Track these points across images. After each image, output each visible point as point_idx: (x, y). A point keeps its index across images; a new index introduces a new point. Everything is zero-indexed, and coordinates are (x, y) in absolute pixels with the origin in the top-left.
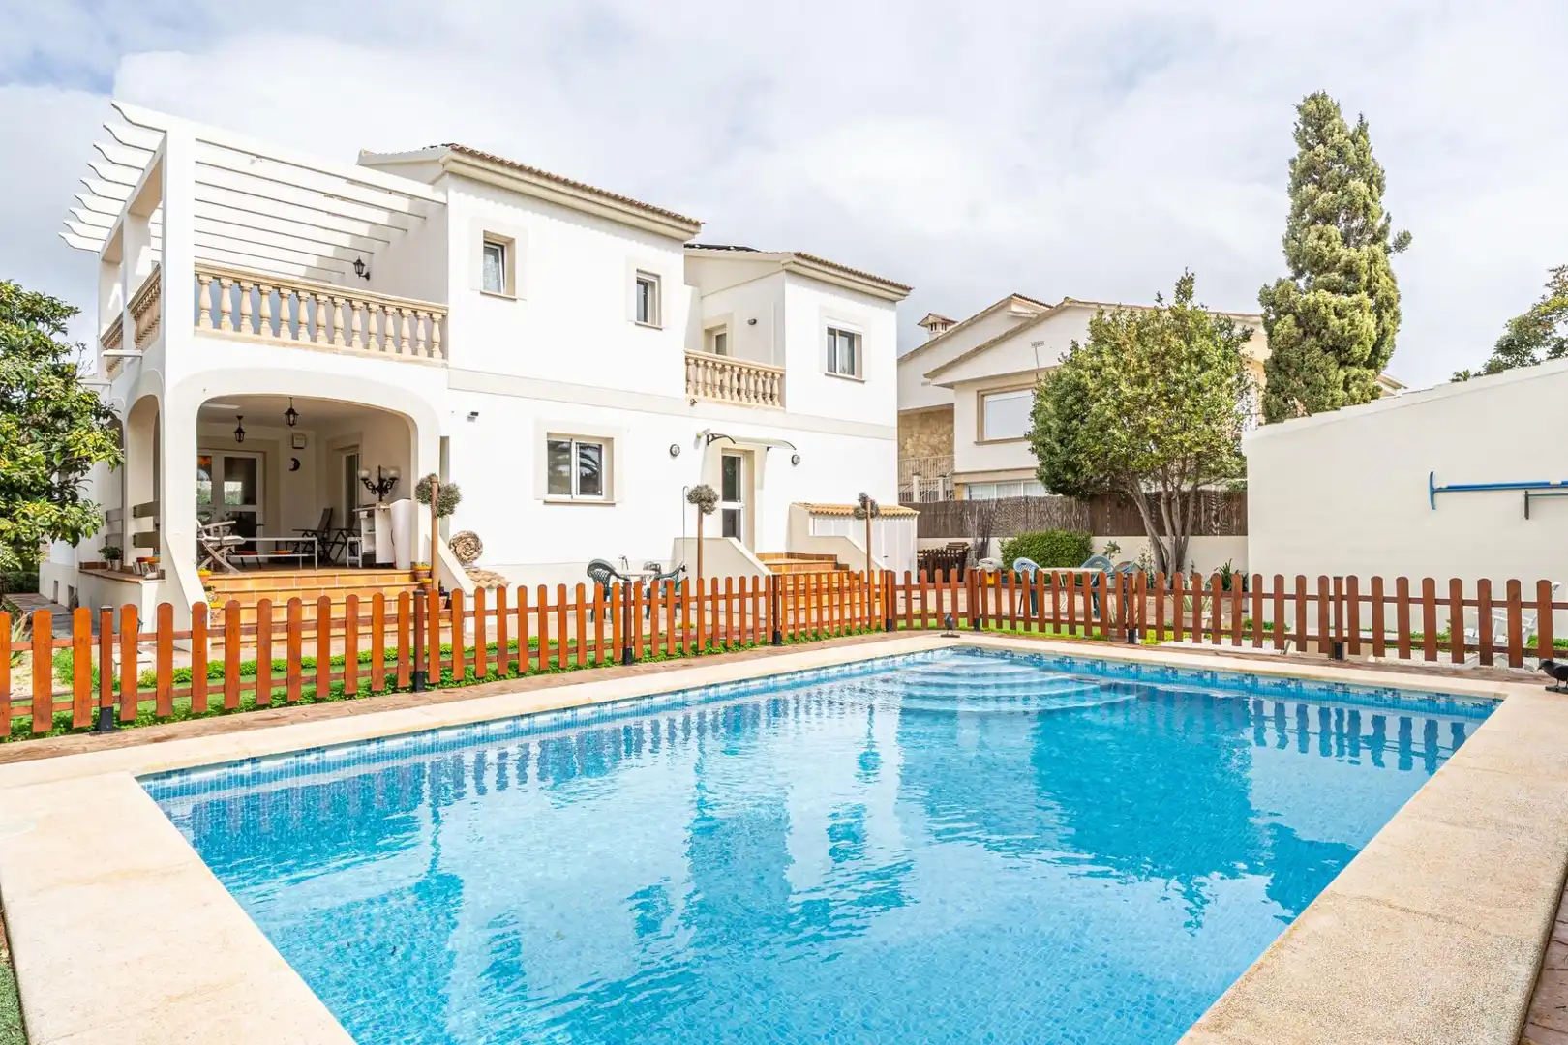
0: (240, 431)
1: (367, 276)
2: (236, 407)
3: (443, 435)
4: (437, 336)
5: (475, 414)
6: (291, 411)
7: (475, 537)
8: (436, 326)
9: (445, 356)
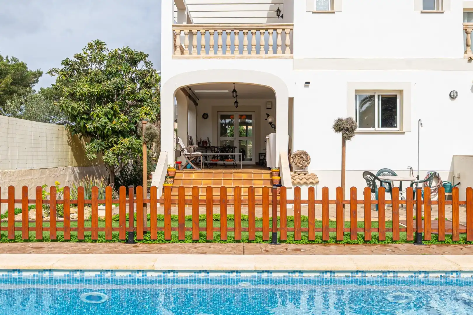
0: (236, 102)
1: (282, 17)
2: (227, 91)
3: (291, 96)
4: (288, 42)
5: (308, 83)
6: (234, 91)
7: (306, 154)
8: (288, 37)
9: (292, 53)
